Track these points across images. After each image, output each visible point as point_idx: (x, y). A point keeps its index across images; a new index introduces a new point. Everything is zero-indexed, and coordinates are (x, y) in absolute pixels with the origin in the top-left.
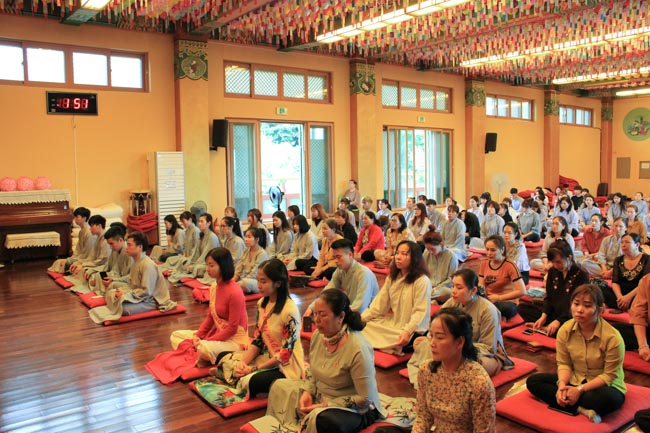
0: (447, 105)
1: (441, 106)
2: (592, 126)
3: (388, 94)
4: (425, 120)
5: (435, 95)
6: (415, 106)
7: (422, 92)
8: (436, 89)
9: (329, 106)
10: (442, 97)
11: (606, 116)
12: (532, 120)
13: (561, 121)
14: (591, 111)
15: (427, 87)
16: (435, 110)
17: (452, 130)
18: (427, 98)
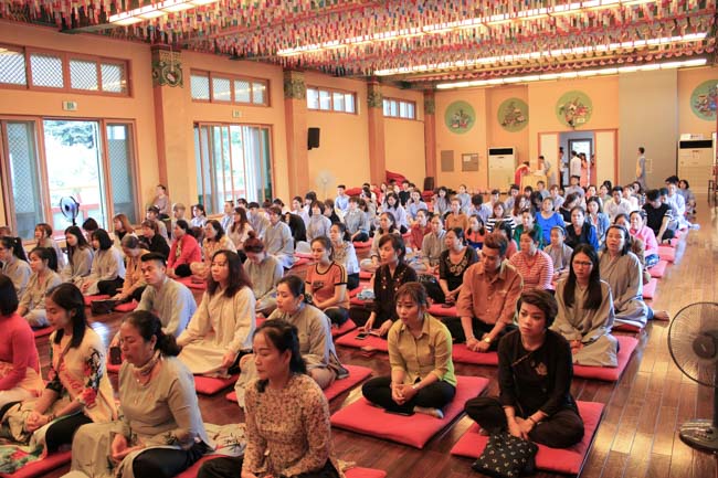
0: (264, 98)
1: (259, 99)
2: (415, 119)
3: (198, 86)
4: (241, 114)
5: (251, 87)
6: (229, 99)
7: (237, 84)
8: (252, 80)
9: (130, 99)
10: (259, 89)
11: (429, 108)
12: (356, 113)
13: (385, 113)
14: (414, 103)
15: (242, 78)
16: (251, 104)
17: (271, 125)
18: (242, 91)
